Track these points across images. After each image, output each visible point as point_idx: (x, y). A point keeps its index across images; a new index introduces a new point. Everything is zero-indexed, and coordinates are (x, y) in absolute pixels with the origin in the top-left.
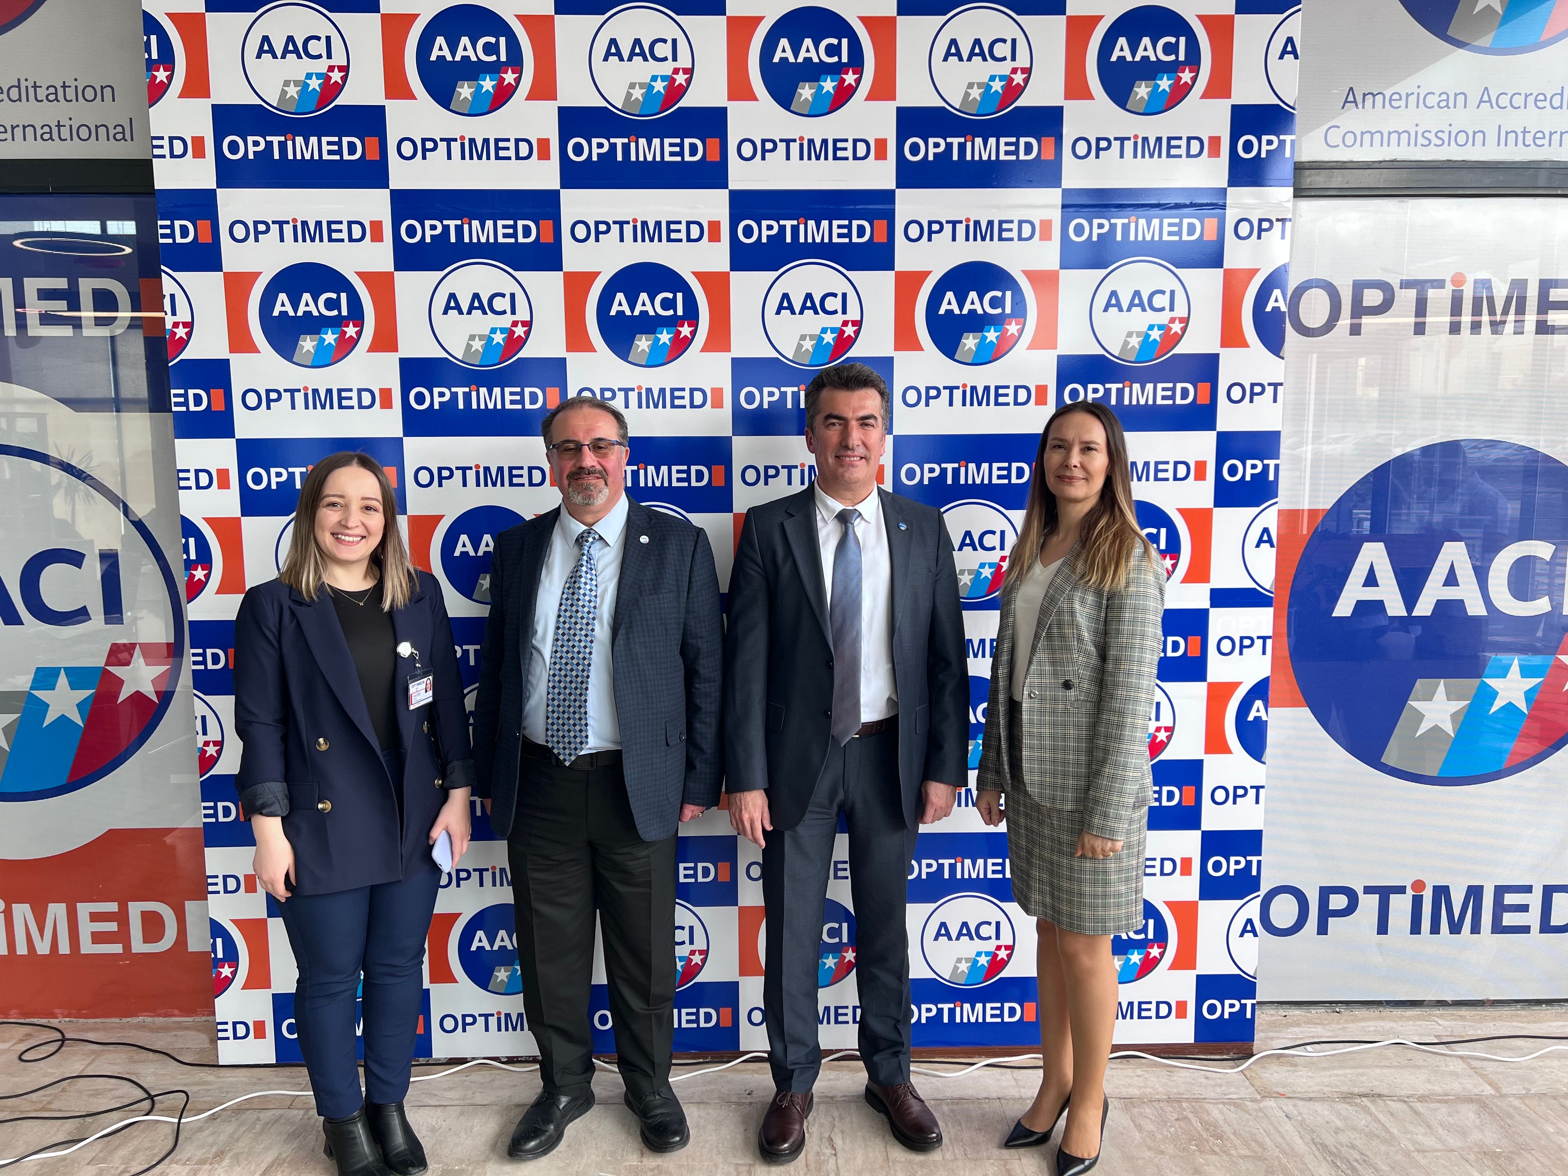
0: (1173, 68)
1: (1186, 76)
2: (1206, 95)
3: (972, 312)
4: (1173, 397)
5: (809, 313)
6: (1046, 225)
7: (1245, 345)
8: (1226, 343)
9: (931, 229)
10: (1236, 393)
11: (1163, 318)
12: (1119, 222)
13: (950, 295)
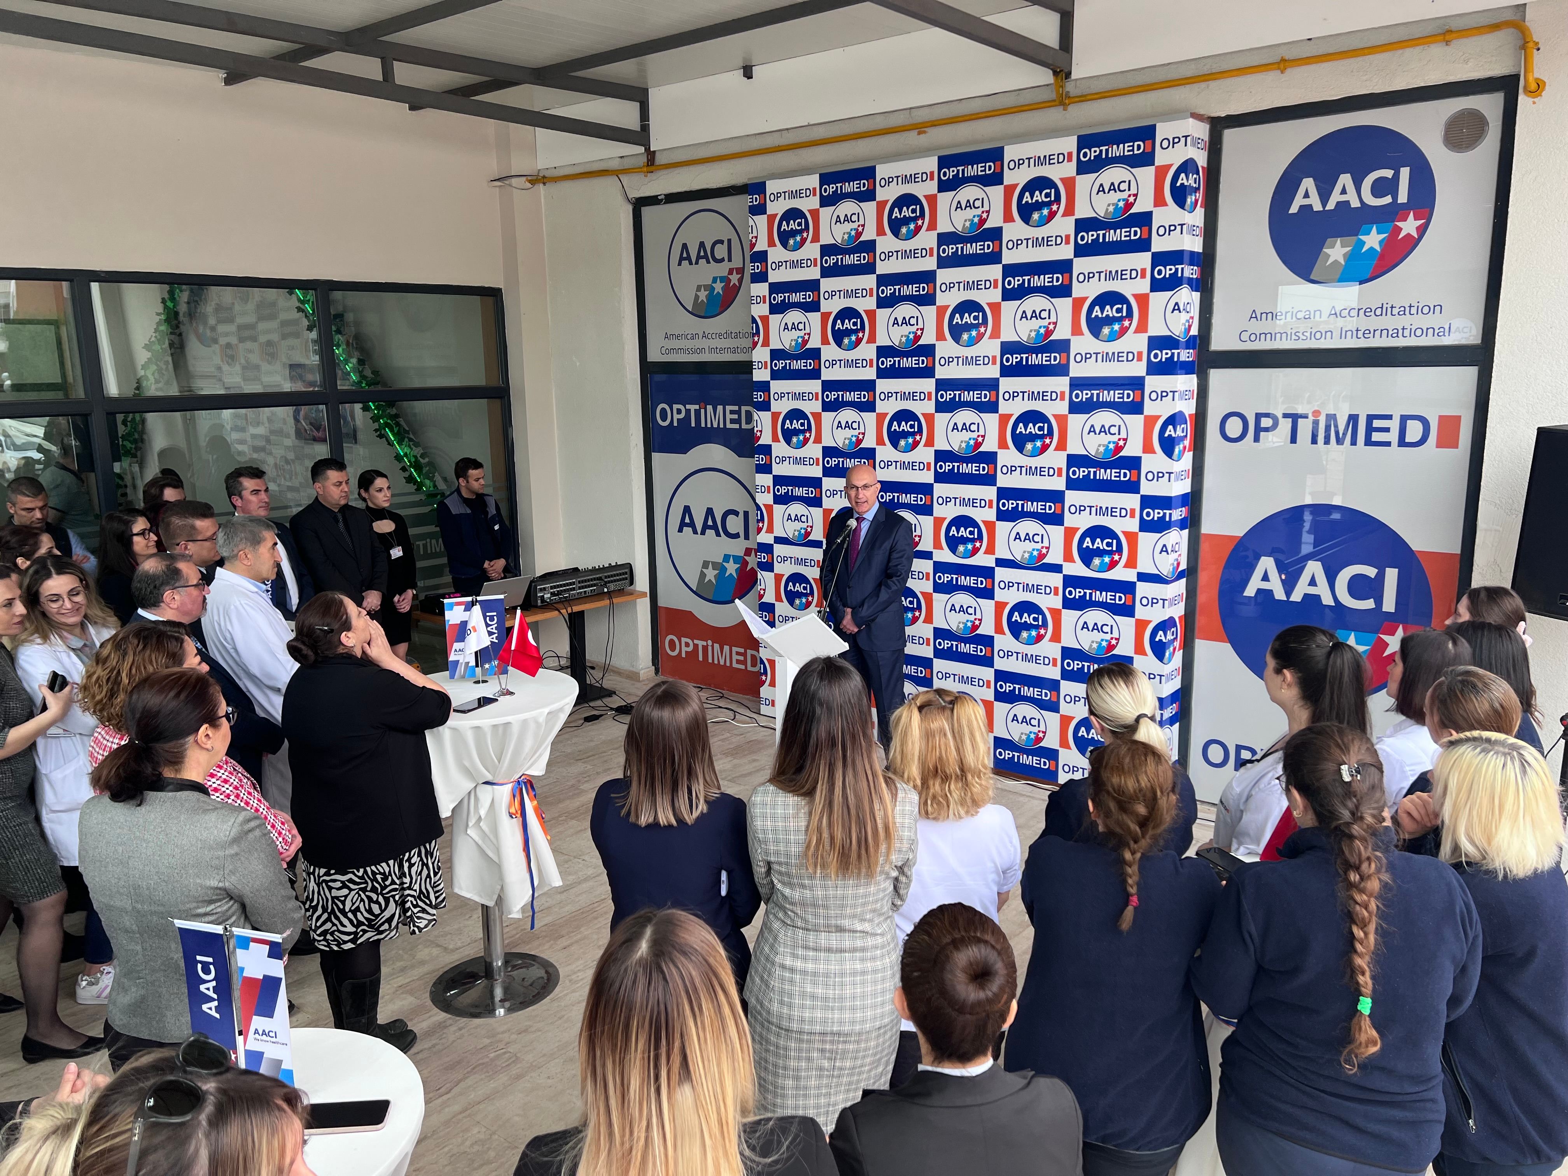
0: (1120, 320)
1: (1126, 323)
2: (1136, 332)
3: (1030, 432)
4: (1119, 476)
5: (964, 431)
6: (1063, 393)
7: (1154, 452)
8: (1145, 451)
9: (1014, 395)
10: (1150, 476)
11: (1115, 438)
12: (1095, 392)
13: (1021, 425)
